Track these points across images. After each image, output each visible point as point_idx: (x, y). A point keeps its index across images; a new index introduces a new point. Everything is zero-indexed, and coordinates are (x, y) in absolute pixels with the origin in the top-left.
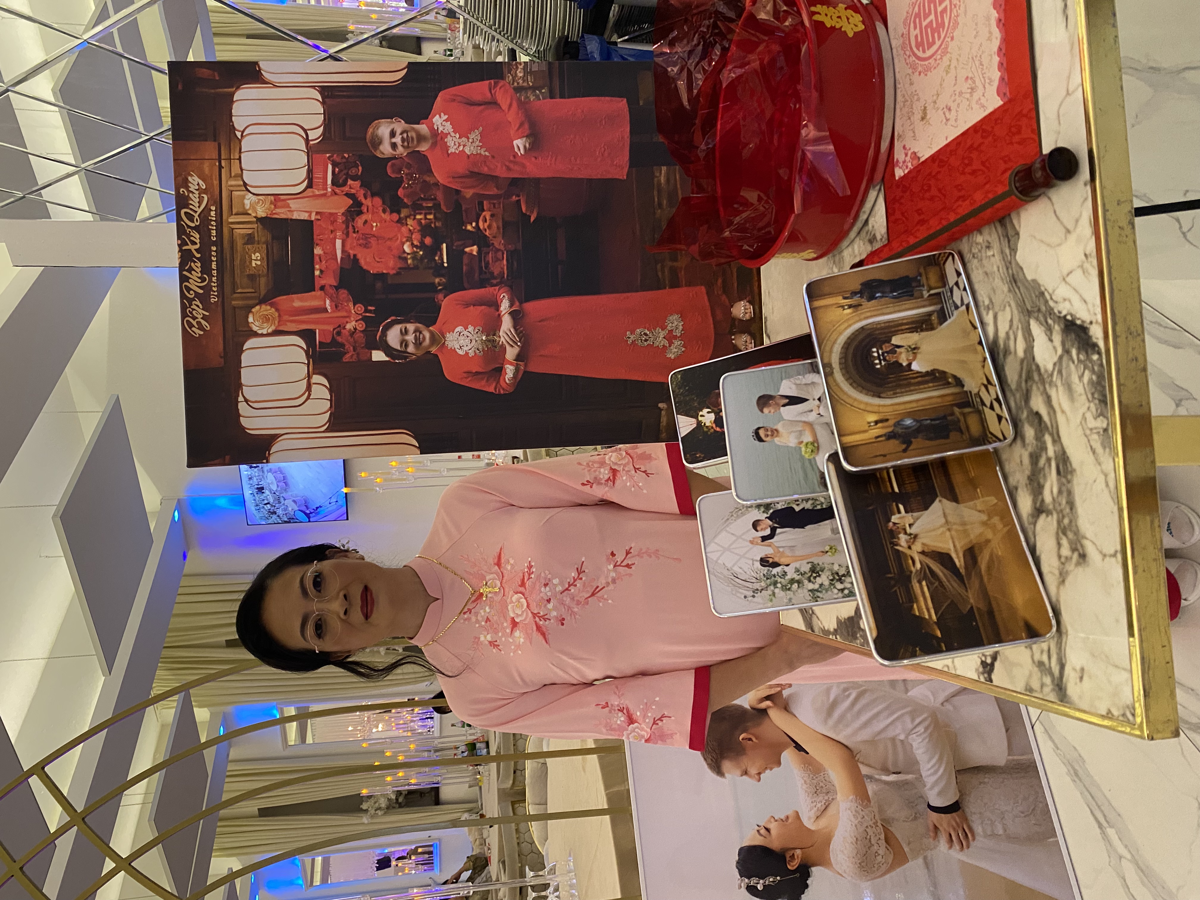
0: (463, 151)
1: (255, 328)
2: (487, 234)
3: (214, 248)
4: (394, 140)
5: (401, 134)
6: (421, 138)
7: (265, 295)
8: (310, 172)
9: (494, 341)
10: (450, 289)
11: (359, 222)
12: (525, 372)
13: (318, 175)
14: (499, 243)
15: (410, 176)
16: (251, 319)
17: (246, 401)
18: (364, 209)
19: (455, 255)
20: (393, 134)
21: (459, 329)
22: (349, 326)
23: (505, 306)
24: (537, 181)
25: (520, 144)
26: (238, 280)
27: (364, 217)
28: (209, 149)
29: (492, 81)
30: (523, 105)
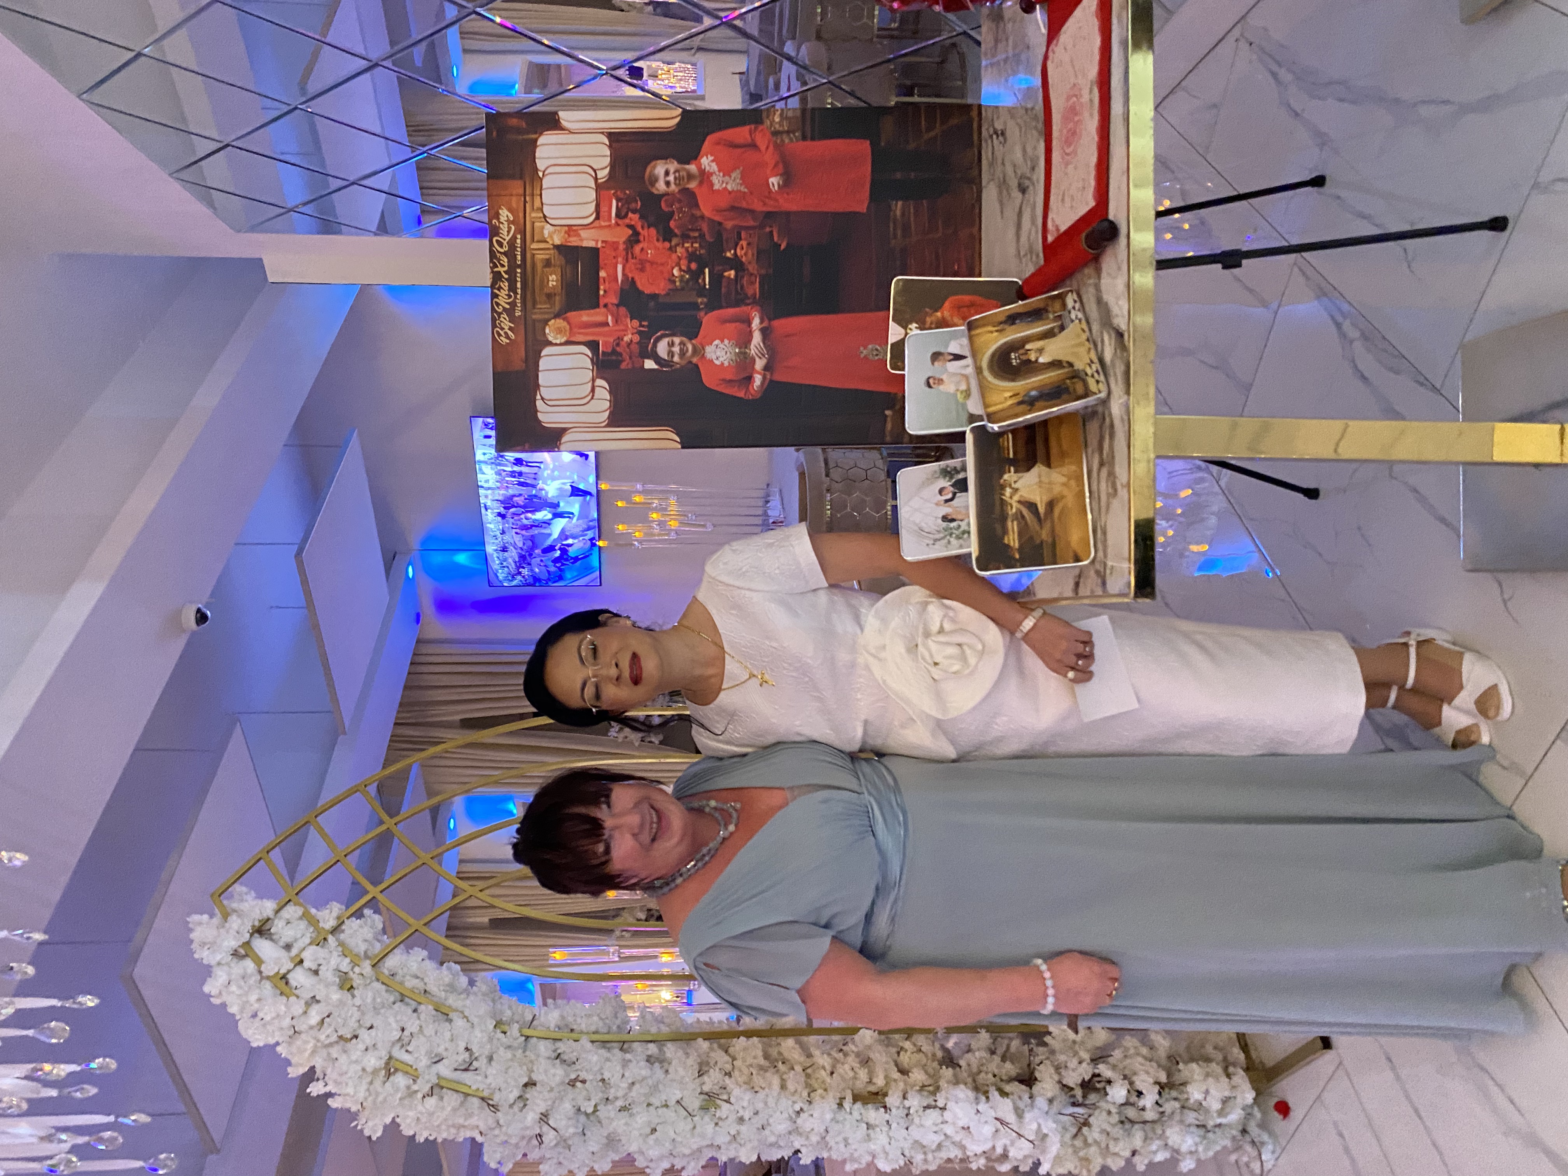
0: (725, 189)
1: (550, 339)
2: (744, 259)
3: (519, 270)
4: (668, 179)
5: (675, 172)
6: (690, 177)
7: (560, 310)
8: (598, 206)
9: (745, 353)
10: (711, 307)
11: (637, 249)
12: (771, 381)
13: (604, 209)
14: (752, 268)
15: (680, 210)
16: (547, 331)
17: (542, 399)
18: (641, 238)
19: (717, 279)
20: (667, 173)
21: (717, 342)
22: (626, 339)
23: (756, 323)
24: (788, 214)
25: (774, 181)
26: (538, 299)
27: (641, 245)
28: (516, 186)
29: (753, 126)
30: (778, 147)
